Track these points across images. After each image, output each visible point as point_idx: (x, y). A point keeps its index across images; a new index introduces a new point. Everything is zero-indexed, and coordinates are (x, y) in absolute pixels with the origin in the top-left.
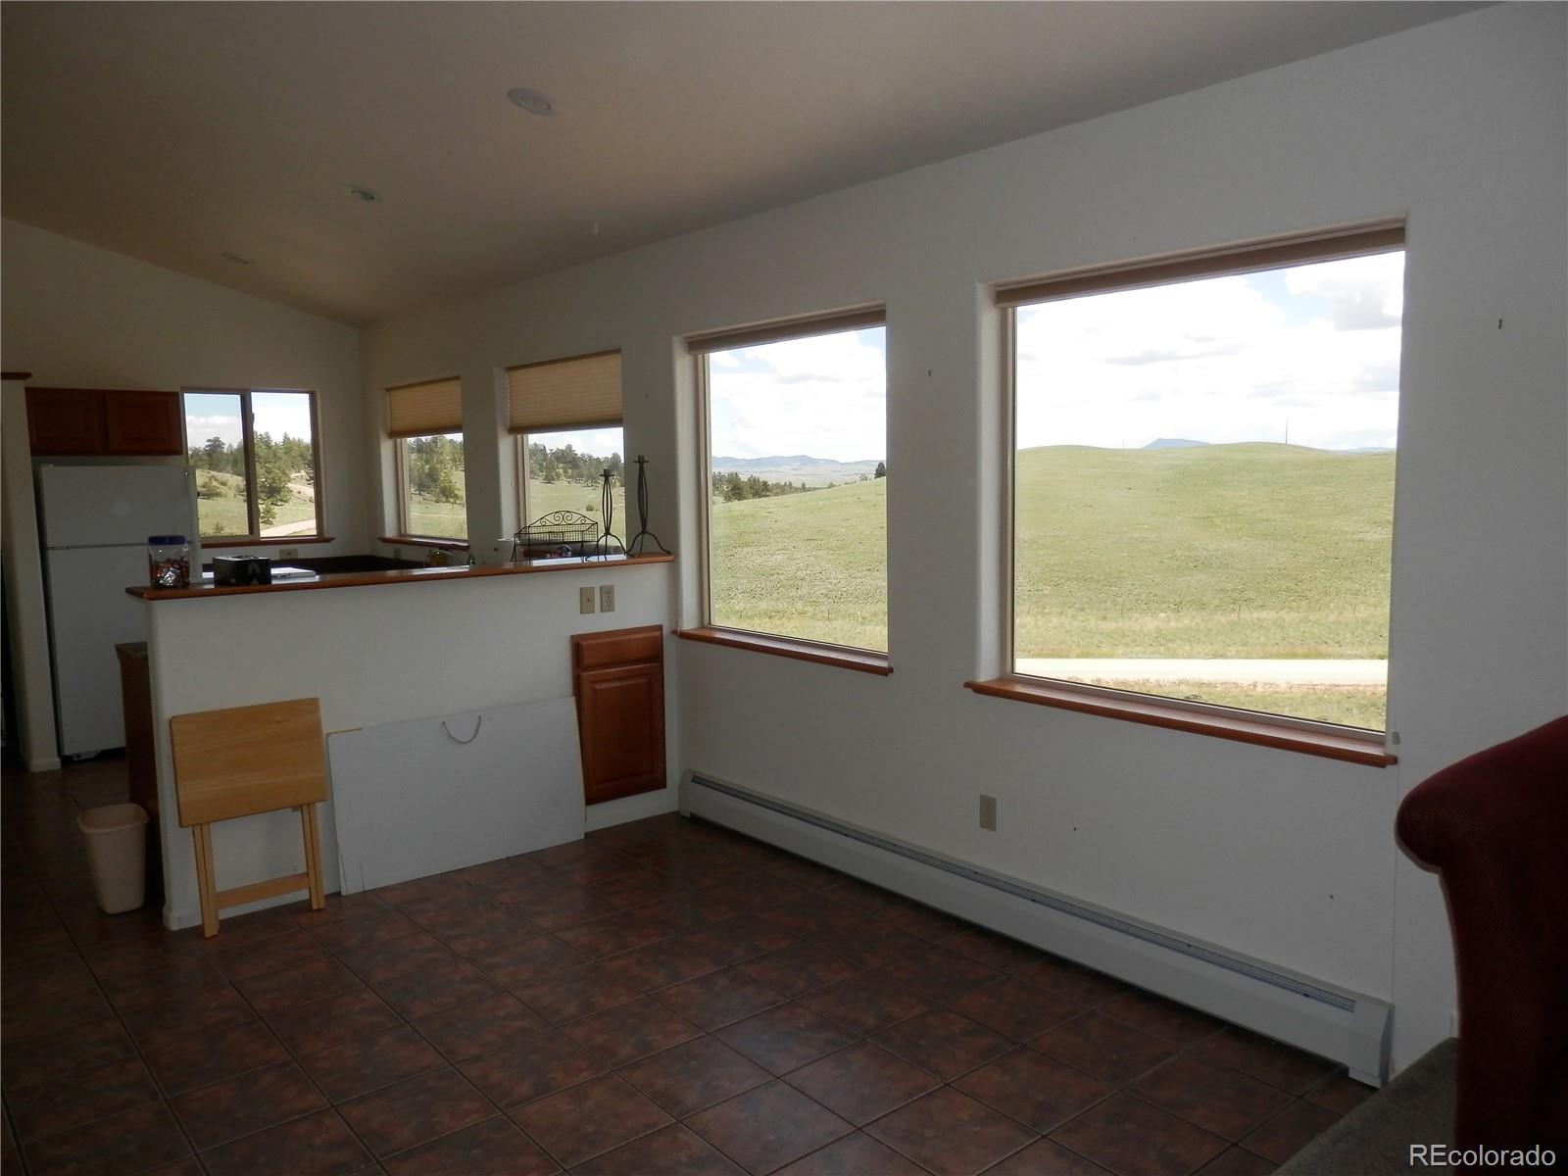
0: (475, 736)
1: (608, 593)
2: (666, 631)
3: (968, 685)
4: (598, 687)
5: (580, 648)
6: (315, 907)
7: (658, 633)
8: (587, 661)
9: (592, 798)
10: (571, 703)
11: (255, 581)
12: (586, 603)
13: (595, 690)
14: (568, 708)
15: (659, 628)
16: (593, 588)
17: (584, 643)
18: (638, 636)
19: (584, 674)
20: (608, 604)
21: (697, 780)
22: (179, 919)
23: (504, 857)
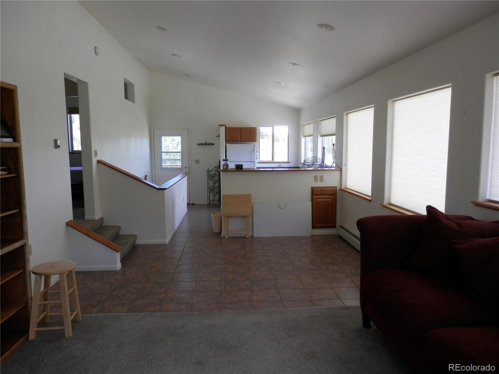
0: (285, 207)
1: (322, 177)
2: (338, 188)
3: (381, 205)
4: (317, 200)
5: (313, 189)
6: (247, 237)
7: (335, 188)
8: (315, 193)
9: (314, 227)
10: (310, 203)
11: (240, 169)
12: (316, 179)
13: (316, 201)
14: (310, 204)
15: (336, 187)
16: (318, 176)
17: (314, 189)
18: (329, 189)
19: (314, 196)
20: (322, 180)
21: (341, 227)
22: (223, 235)
23: (290, 236)
